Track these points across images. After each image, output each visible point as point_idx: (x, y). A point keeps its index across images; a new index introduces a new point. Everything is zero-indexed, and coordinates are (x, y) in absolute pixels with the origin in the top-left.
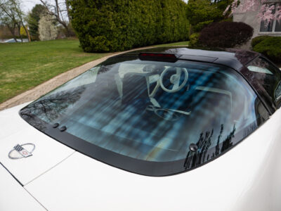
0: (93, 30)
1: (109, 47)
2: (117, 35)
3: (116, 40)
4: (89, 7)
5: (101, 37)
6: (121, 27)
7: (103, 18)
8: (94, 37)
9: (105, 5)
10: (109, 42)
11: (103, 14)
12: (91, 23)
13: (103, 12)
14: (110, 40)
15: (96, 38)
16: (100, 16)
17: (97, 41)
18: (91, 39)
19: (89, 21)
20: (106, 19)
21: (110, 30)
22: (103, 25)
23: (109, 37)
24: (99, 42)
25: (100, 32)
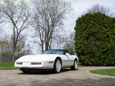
2: (99, 55)
5: (87, 56)
6: (101, 50)
11: (88, 43)
12: (83, 48)
18: (82, 57)
20: (90, 46)
21: (92, 52)
23: (92, 56)
24: (86, 59)
25: (87, 53)
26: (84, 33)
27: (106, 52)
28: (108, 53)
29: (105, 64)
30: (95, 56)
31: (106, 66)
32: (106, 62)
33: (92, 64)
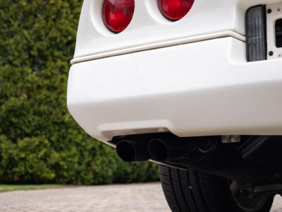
0: (14, 120)
1: (56, 167)
3: (74, 150)
4: (10, 63)
5: (36, 140)
7: (44, 92)
8: (14, 141)
9: (55, 61)
10: (55, 156)
11: (46, 82)
12: (12, 102)
13: (48, 77)
14: (59, 150)
15: (21, 143)
16: (39, 87)
17: (23, 150)
18: (6, 144)
19: (6, 97)
20: (54, 95)
21: (63, 123)
22: (43, 108)
23: (58, 141)
24: (28, 154)
25: (35, 126)
26: (25, 32)
29: (90, 176)
30: (70, 141)
31: (94, 184)
32: (95, 167)
33: (53, 175)
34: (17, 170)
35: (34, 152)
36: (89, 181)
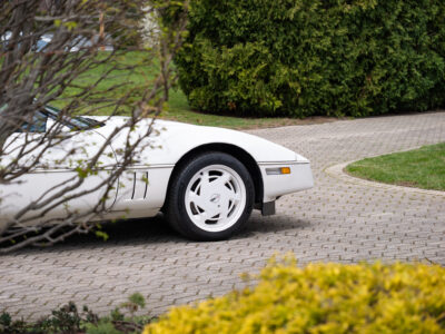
0: (219, 16)
2: (327, 42)
5: (250, 48)
14: (290, 63)
15: (228, 53)
18: (208, 53)
23: (285, 48)
24: (241, 70)
25: (248, 26)
27: (378, 21)
28: (389, 23)
29: (363, 103)
30: (307, 47)
31: (371, 115)
32: (371, 87)
33: (278, 104)
34: (227, 94)
35: (249, 66)
36: (361, 110)
